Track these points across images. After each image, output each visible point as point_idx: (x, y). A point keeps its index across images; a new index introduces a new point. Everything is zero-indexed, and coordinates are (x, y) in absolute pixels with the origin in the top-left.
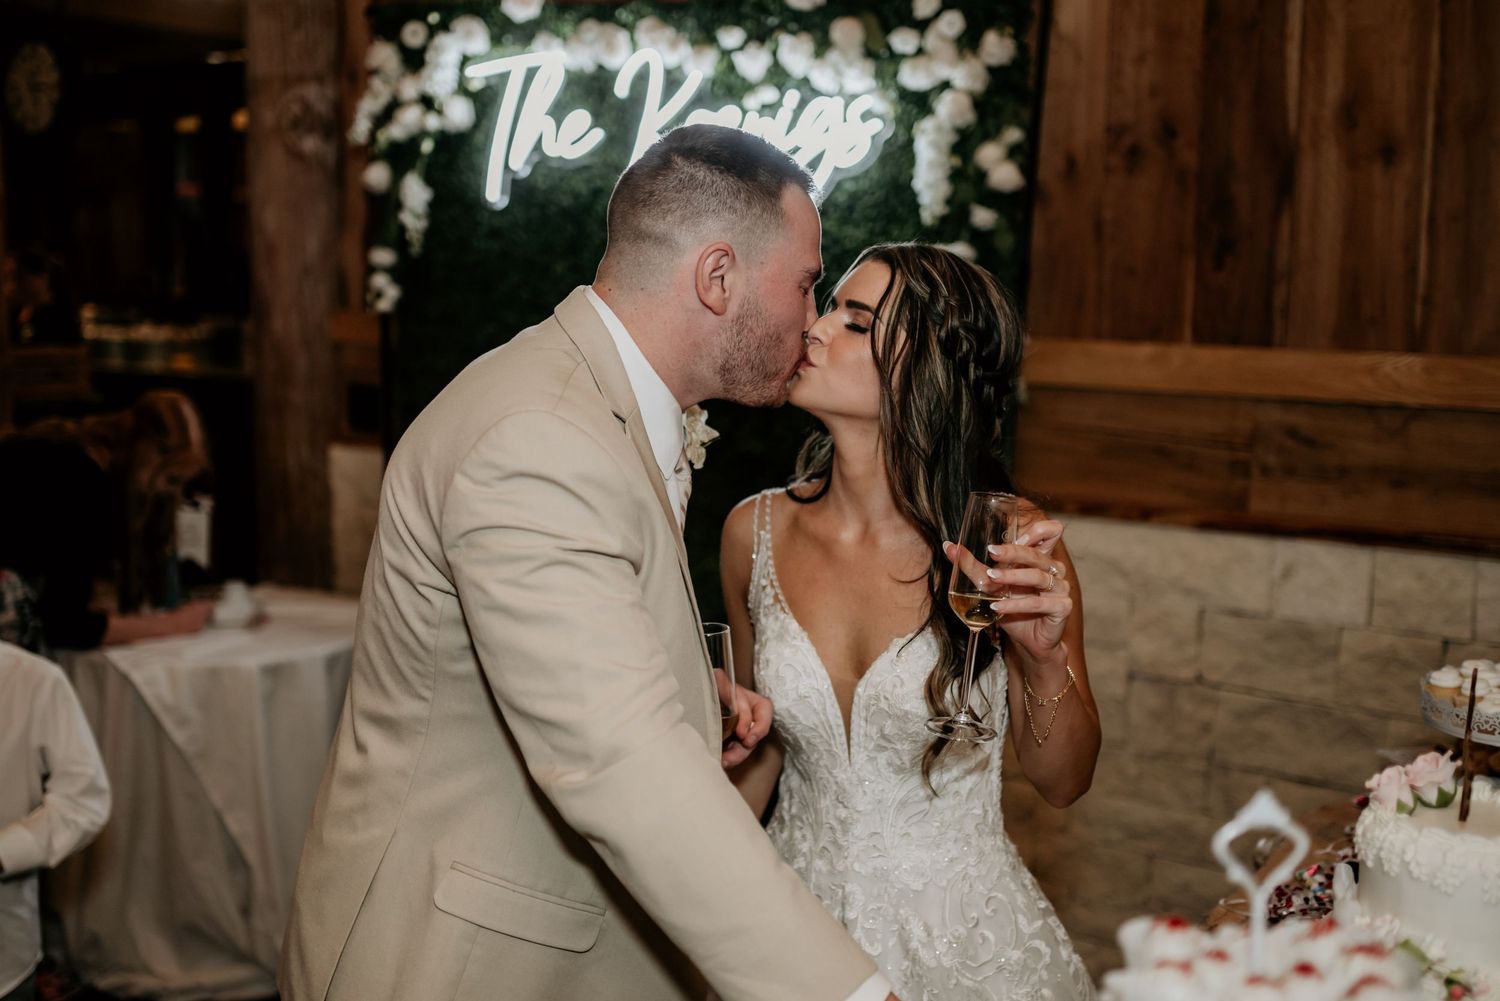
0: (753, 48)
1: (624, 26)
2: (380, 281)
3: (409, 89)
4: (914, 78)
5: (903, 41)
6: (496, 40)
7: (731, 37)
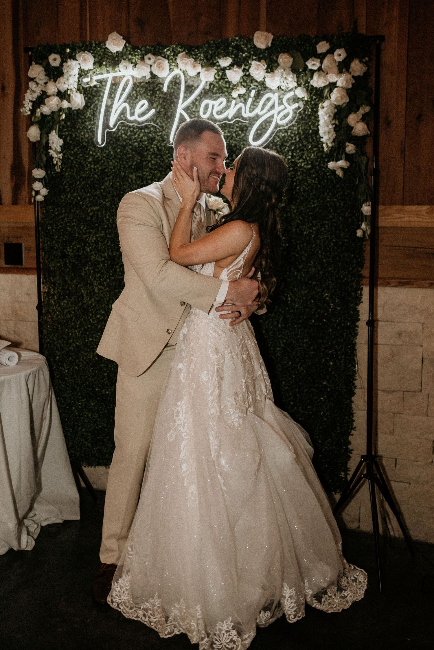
0: (235, 68)
1: (167, 58)
2: (37, 186)
3: (52, 88)
4: (317, 82)
5: (312, 64)
6: (99, 63)
7: (225, 62)
